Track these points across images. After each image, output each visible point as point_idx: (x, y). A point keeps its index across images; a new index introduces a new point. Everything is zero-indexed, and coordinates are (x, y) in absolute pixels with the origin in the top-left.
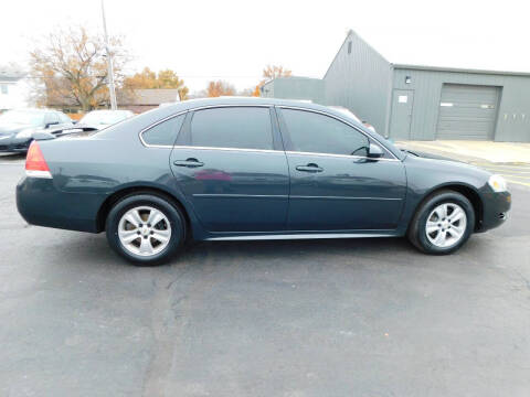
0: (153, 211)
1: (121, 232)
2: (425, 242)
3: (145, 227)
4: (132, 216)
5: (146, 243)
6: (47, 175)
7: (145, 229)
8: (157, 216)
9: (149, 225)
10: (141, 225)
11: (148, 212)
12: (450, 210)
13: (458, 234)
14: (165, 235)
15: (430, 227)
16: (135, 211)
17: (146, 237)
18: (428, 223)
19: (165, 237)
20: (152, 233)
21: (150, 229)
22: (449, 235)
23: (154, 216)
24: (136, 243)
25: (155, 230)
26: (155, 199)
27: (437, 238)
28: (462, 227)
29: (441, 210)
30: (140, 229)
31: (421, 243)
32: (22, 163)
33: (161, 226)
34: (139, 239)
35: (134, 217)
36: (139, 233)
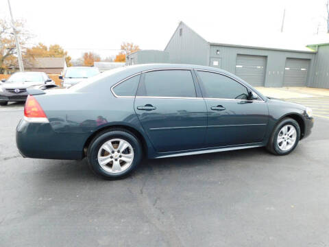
0: (122, 141)
1: (100, 158)
2: (277, 149)
3: (116, 153)
4: (107, 146)
5: (116, 164)
6: (44, 120)
7: (116, 154)
8: (124, 144)
9: (119, 152)
10: (113, 152)
11: (118, 143)
12: (289, 129)
13: (292, 142)
14: (130, 158)
15: (279, 140)
16: (109, 142)
17: (116, 160)
18: (279, 137)
19: (129, 159)
20: (120, 156)
21: (119, 154)
22: (288, 143)
23: (122, 145)
24: (110, 165)
25: (122, 155)
26: (124, 133)
27: (282, 145)
28: (294, 138)
29: (284, 129)
30: (113, 155)
31: (274, 149)
32: (21, 109)
33: (127, 151)
34: (112, 161)
35: (109, 146)
36: (112, 157)
